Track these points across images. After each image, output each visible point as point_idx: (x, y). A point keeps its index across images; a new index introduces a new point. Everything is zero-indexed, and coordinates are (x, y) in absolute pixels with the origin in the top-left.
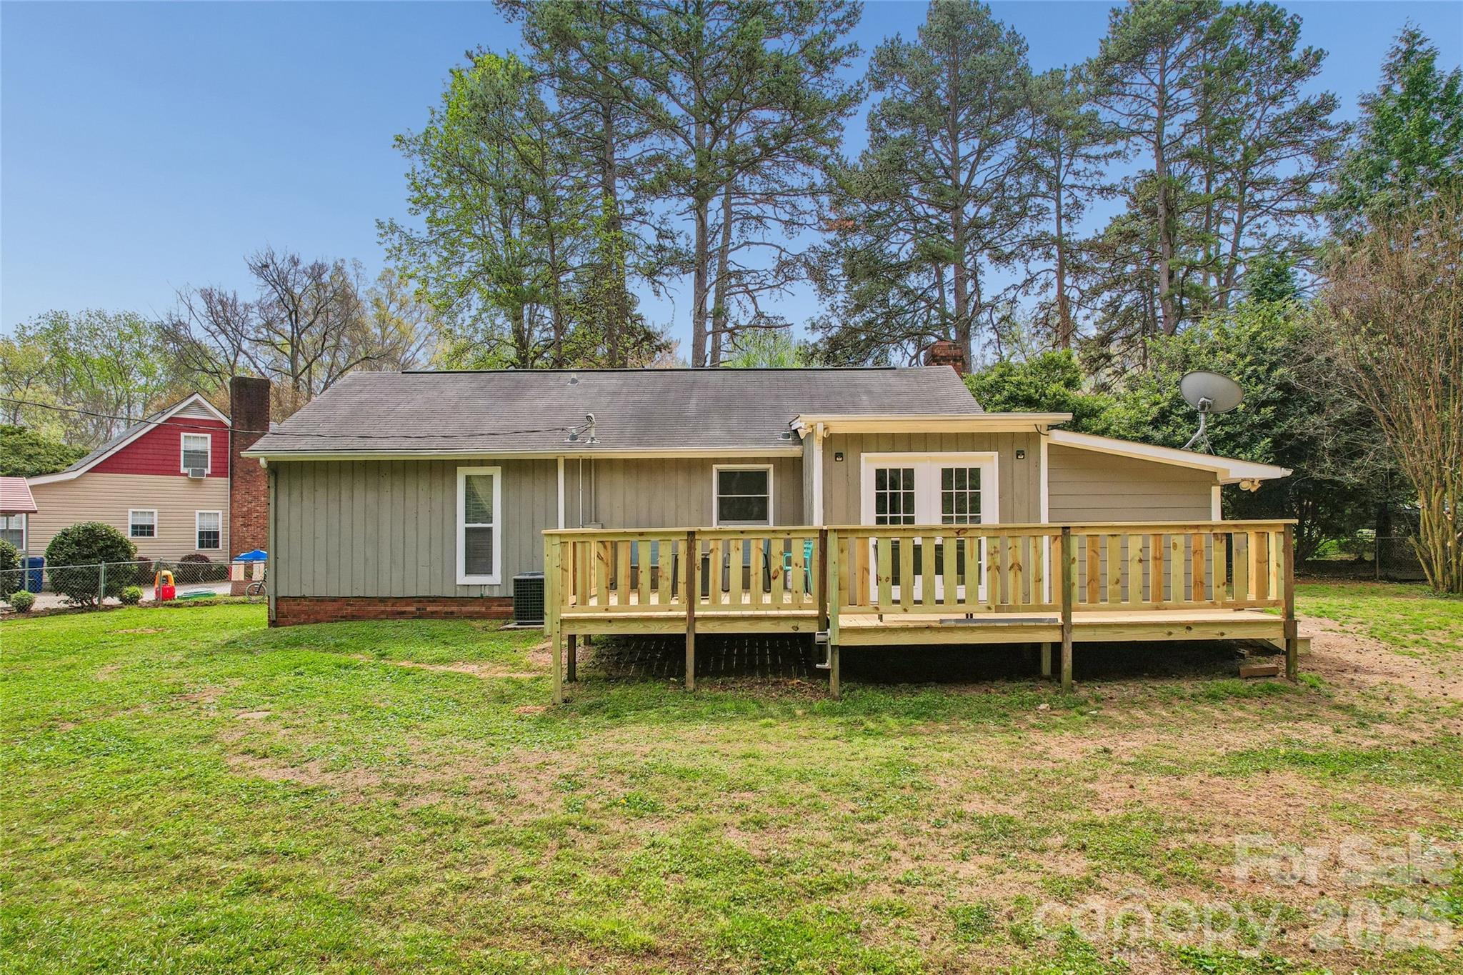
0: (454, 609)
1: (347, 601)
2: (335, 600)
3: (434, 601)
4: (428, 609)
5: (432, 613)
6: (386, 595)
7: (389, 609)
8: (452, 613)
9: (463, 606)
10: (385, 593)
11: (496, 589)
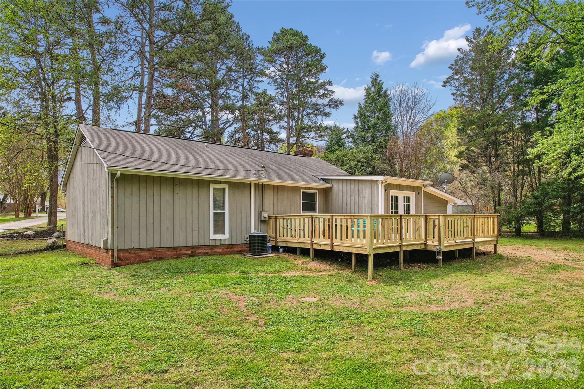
0: (208, 251)
1: (156, 250)
2: (150, 249)
3: (200, 248)
4: (197, 252)
5: (198, 253)
6: (178, 245)
7: (178, 253)
8: (207, 253)
9: (212, 249)
10: (177, 245)
11: (227, 240)
